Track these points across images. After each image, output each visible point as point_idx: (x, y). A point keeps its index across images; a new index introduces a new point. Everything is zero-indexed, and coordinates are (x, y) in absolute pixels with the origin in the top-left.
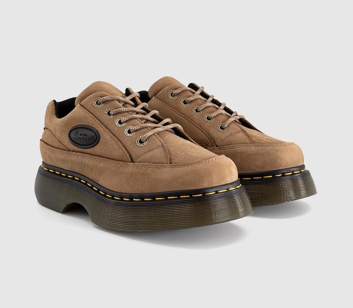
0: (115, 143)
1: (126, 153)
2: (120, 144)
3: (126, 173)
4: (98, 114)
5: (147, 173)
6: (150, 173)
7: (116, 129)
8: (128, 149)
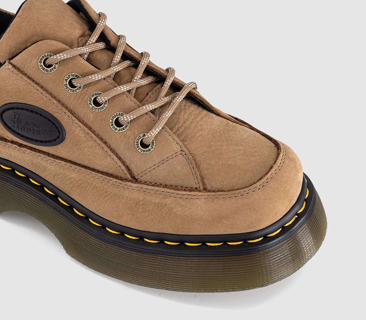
0: (96, 145)
1: (120, 163)
2: (106, 149)
3: (125, 198)
4: (50, 86)
5: (166, 205)
6: (172, 206)
7: (92, 116)
8: (122, 157)
